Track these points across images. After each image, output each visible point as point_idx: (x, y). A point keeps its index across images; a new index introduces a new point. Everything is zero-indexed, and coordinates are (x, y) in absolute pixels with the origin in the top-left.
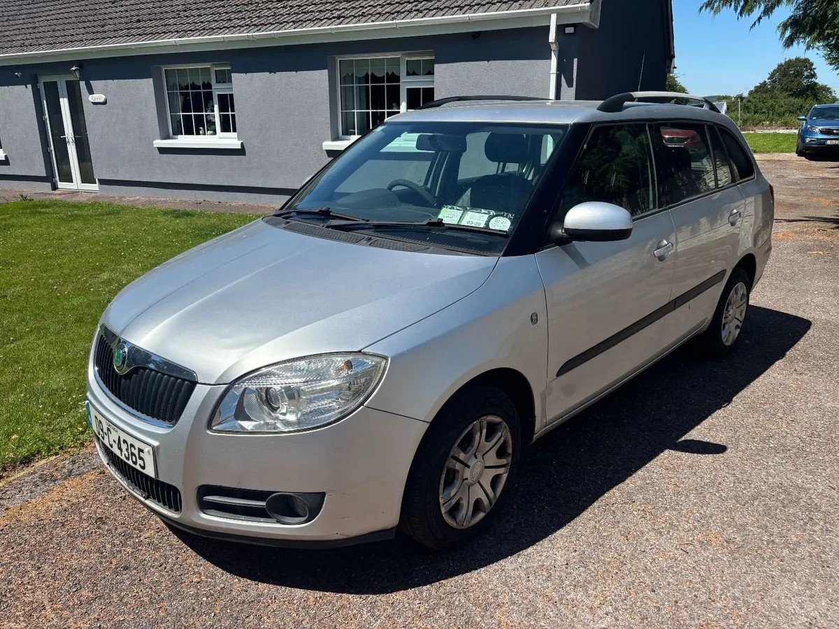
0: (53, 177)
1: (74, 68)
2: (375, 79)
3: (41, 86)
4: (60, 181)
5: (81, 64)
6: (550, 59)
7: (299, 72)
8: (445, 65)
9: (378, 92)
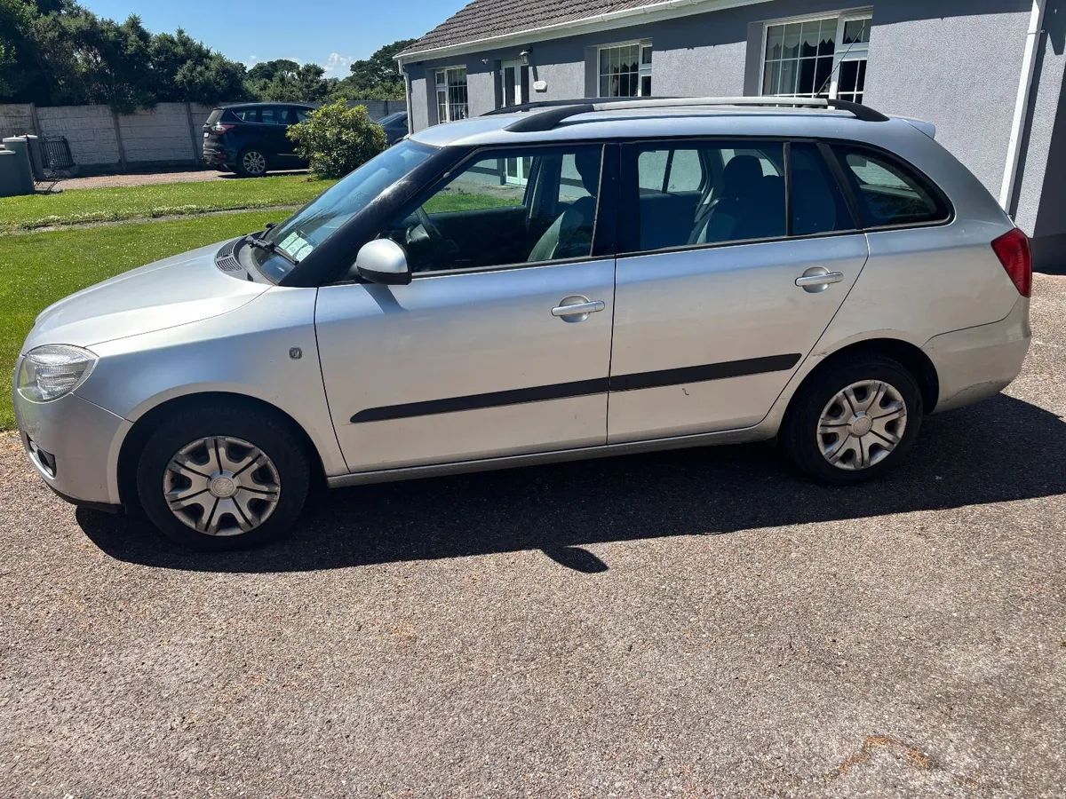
0: (504, 170)
1: (522, 53)
2: (808, 50)
3: (503, 72)
4: (509, 175)
5: (531, 48)
6: (1030, 10)
7: (717, 46)
8: (884, 27)
9: (807, 67)
